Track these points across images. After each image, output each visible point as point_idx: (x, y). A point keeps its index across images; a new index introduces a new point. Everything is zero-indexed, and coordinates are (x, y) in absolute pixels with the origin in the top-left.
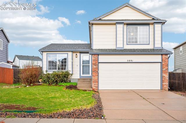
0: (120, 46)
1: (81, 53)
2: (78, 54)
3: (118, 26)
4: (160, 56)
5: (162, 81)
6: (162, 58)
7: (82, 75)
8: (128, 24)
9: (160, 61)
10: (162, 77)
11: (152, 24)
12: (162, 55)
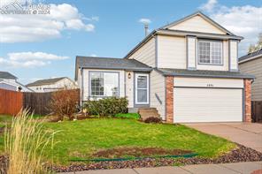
0: (192, 65)
1: (135, 72)
2: (132, 74)
3: (190, 39)
4: (242, 81)
5: (244, 111)
6: (245, 83)
7: (137, 103)
8: (199, 38)
9: (242, 87)
10: (244, 106)
11: (226, 40)
12: (244, 79)
